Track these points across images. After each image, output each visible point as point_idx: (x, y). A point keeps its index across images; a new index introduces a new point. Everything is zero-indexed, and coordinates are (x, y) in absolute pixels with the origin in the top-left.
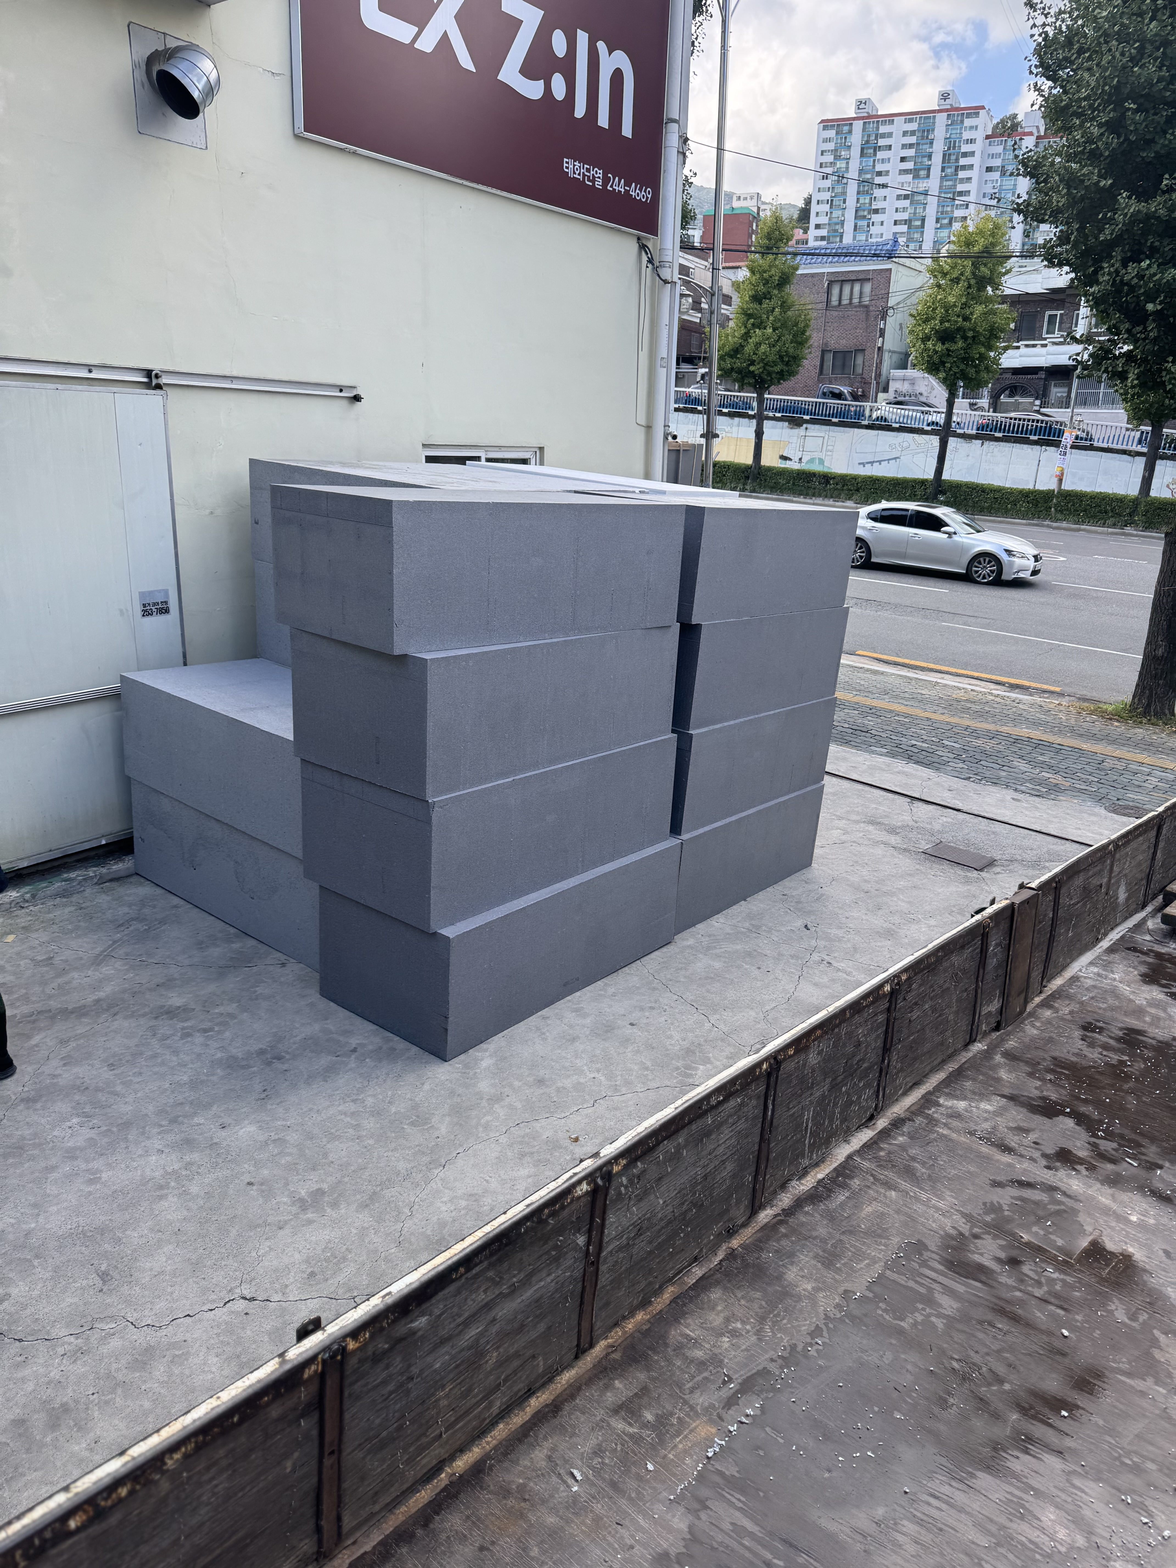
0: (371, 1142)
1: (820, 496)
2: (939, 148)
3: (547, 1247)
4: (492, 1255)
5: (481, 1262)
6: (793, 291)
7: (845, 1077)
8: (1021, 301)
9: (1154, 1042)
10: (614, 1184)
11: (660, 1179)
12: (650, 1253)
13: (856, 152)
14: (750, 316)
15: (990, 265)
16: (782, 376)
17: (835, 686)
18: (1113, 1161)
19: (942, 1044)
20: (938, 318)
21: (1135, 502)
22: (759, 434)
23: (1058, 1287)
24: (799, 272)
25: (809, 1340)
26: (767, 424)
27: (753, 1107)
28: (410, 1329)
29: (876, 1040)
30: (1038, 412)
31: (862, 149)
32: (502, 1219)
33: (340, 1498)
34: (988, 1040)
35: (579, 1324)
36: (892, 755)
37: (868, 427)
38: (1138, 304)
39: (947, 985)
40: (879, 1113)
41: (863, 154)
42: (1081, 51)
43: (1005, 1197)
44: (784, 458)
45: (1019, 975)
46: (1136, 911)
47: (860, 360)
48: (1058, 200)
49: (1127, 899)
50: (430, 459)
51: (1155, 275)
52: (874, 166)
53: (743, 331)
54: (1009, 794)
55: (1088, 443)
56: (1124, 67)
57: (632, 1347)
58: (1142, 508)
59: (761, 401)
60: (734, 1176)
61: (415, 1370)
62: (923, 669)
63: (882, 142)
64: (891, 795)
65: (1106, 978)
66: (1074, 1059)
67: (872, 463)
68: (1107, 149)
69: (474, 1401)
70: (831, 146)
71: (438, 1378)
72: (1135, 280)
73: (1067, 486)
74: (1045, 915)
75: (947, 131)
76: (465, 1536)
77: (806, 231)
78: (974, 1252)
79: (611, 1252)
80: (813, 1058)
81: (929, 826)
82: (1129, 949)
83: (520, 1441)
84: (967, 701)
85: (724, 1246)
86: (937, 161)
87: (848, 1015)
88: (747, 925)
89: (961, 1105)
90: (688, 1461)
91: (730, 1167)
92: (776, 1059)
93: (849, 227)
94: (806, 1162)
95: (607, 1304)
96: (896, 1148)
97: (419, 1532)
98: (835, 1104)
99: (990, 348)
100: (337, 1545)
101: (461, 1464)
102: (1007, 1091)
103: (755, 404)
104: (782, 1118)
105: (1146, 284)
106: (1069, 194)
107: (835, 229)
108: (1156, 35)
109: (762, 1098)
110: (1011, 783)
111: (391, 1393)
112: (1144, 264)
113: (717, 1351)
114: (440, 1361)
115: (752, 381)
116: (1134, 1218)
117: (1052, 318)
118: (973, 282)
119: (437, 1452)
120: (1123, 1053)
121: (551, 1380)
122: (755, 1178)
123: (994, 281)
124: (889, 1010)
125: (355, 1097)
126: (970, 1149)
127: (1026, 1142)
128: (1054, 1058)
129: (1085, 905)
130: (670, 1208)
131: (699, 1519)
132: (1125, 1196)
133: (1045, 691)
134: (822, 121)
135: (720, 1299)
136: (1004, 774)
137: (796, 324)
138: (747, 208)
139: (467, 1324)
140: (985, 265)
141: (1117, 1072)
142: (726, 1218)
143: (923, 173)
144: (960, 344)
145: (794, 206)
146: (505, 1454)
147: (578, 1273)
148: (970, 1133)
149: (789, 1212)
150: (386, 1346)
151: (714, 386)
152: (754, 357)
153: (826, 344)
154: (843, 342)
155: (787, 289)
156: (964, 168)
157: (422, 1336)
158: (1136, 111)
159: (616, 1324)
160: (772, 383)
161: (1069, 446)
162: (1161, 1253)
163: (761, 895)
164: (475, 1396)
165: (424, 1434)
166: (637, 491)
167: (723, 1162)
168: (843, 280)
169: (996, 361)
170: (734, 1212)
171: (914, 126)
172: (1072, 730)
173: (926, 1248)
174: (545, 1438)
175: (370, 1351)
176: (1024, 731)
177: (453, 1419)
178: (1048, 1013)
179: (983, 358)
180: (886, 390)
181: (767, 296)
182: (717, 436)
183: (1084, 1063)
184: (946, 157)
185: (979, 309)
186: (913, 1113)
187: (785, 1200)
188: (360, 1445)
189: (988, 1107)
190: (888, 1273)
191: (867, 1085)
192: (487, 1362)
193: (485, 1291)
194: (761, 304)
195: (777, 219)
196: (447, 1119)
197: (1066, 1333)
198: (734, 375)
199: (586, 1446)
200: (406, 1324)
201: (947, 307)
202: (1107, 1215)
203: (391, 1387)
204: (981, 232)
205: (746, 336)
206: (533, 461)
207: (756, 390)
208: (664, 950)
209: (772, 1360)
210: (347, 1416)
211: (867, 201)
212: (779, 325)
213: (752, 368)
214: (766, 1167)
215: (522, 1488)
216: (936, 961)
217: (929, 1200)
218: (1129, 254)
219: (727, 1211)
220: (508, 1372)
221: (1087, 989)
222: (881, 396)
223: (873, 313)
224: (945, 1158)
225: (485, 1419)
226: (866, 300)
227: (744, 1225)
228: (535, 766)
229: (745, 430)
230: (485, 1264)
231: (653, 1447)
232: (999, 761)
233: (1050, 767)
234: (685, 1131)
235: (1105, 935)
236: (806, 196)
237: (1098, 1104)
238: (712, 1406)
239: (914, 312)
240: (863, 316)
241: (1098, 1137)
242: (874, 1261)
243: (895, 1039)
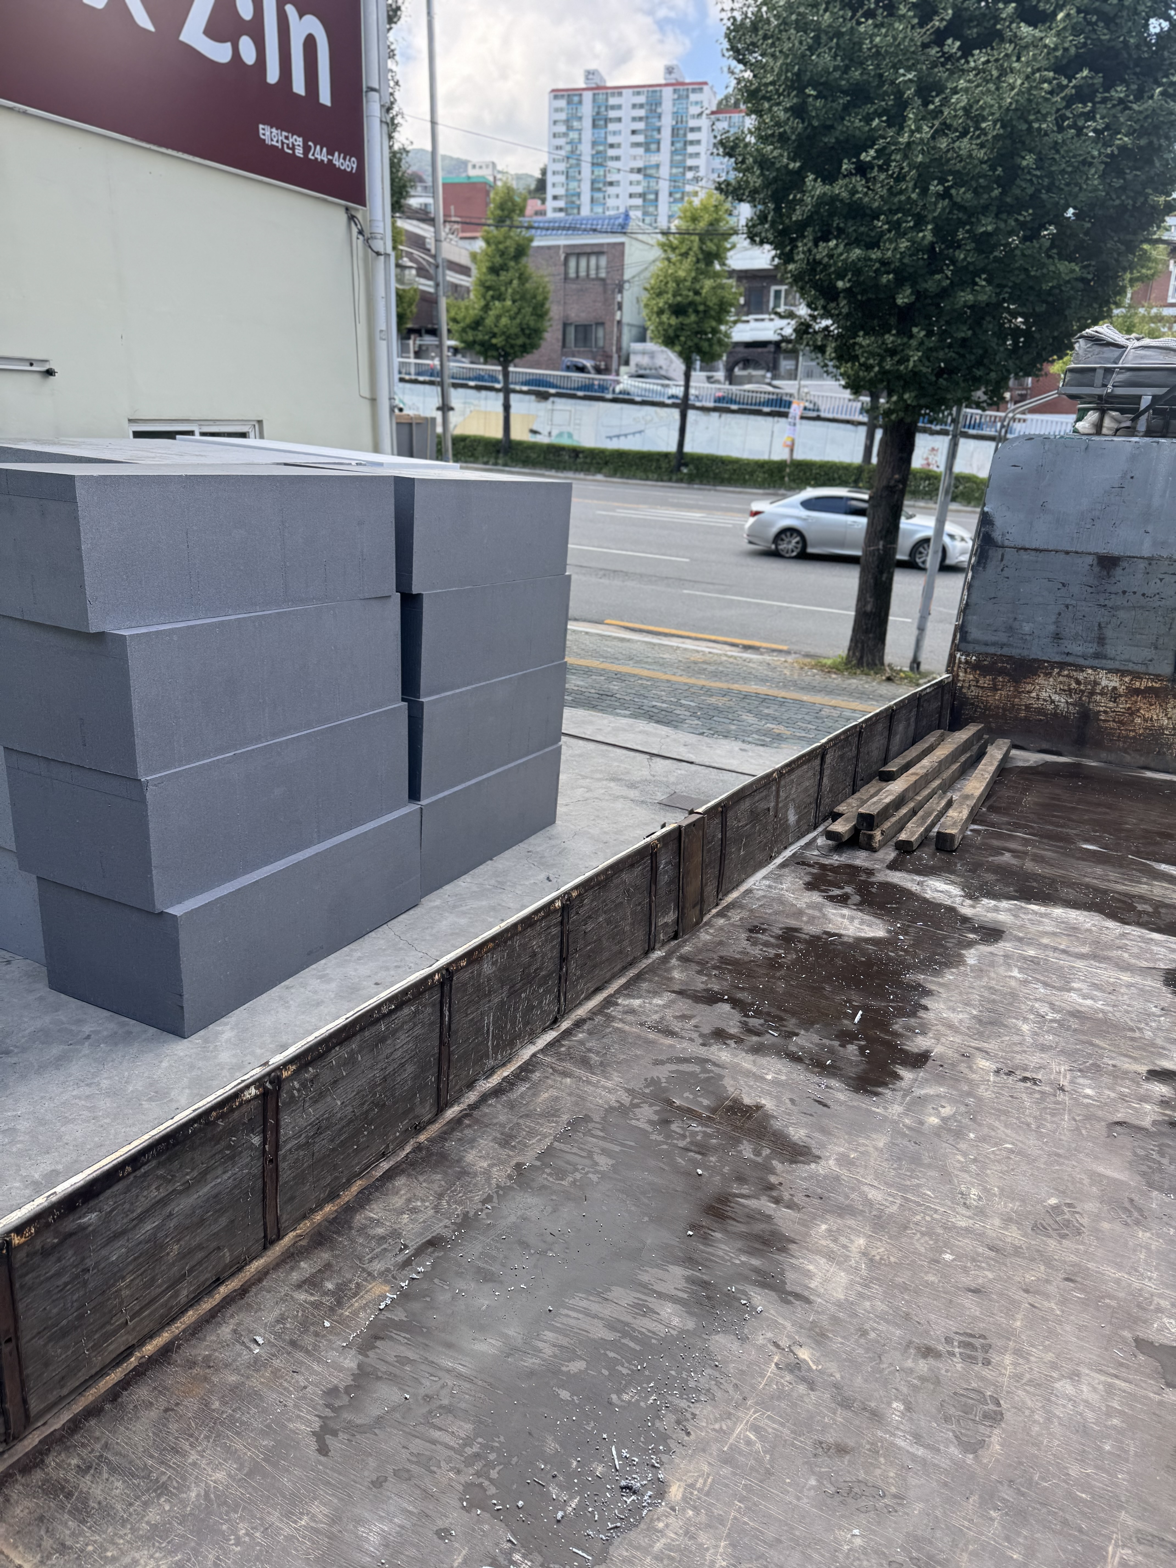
0: (108, 1120)
1: (570, 469)
2: (667, 122)
3: (219, 1147)
4: (159, 1154)
5: (148, 1161)
6: (530, 263)
7: (524, 985)
8: (746, 276)
9: (807, 937)
10: (286, 1087)
11: (335, 1082)
12: (334, 1150)
13: (587, 123)
14: (488, 288)
15: (716, 241)
16: (525, 349)
17: (564, 651)
18: (758, 1034)
19: (621, 952)
20: (671, 292)
21: (859, 470)
22: (507, 407)
23: (699, 1138)
24: (535, 244)
25: (480, 1206)
26: (513, 397)
27: (428, 1013)
28: (79, 1225)
29: (551, 950)
30: (770, 384)
31: (594, 121)
32: (170, 1122)
33: (23, 1383)
34: (667, 948)
35: (264, 1217)
36: (634, 716)
37: (615, 400)
38: (830, 283)
39: (620, 900)
40: (563, 1016)
41: (594, 126)
42: (765, 37)
43: (662, 1073)
44: (534, 432)
45: (692, 889)
46: (808, 832)
47: (600, 333)
48: (755, 180)
49: (798, 821)
50: (138, 435)
51: (841, 254)
52: (606, 138)
53: (483, 303)
54: (736, 746)
55: (814, 414)
56: (803, 56)
57: (319, 1234)
58: (865, 475)
59: (506, 374)
60: (415, 1078)
61: (90, 1263)
62: (666, 635)
63: (612, 114)
64: (632, 754)
65: (775, 888)
66: (738, 956)
67: (618, 436)
68: (793, 133)
69: (159, 1290)
70: (563, 116)
71: (116, 1269)
72: (826, 260)
73: (799, 456)
74: (714, 837)
75: (674, 105)
76: (151, 1403)
77: (543, 201)
78: (632, 1119)
79: (290, 1150)
80: (487, 968)
81: (665, 779)
82: (798, 863)
83: (208, 1321)
84: (704, 662)
85: (412, 1142)
86: (666, 135)
87: (520, 929)
88: (493, 882)
89: (636, 1003)
90: (362, 1315)
91: (410, 1069)
92: (448, 972)
93: (586, 198)
94: (491, 1063)
95: (292, 1198)
96: (575, 1044)
97: (108, 1407)
98: (516, 1009)
99: (720, 321)
100: (25, 1428)
101: (150, 1348)
102: (677, 988)
103: (501, 377)
104: (461, 1022)
105: (835, 263)
106: (762, 174)
107: (572, 202)
108: (830, 26)
109: (438, 1006)
110: (741, 735)
111: (66, 1284)
112: (832, 243)
113: (396, 1226)
114: (116, 1253)
115: (495, 354)
116: (769, 1077)
117: (778, 294)
118: (701, 256)
119: (124, 1338)
120: (779, 947)
121: (240, 1269)
122: (438, 1079)
123: (718, 255)
124: (562, 923)
125: (89, 1081)
126: (639, 1037)
127: (687, 1026)
128: (721, 957)
129: (754, 826)
130: (349, 1109)
131: (367, 1356)
132: (764, 1061)
133: (774, 650)
134: (553, 91)
135: (404, 1184)
136: (733, 727)
137: (534, 297)
138: (483, 177)
139: (142, 1218)
140: (711, 240)
141: (773, 963)
142: (411, 1116)
143: (653, 147)
144: (693, 318)
145: (531, 176)
146: (193, 1334)
147: (256, 1170)
148: (641, 1025)
149: (473, 1107)
150: (56, 1241)
151: (445, 359)
152: (496, 330)
153: (567, 317)
154: (583, 315)
155: (524, 260)
156: (692, 143)
157: (94, 1231)
158: (816, 98)
159: (304, 1217)
160: (516, 357)
161: (798, 417)
162: (787, 1101)
163: (507, 854)
164: (159, 1286)
165: (108, 1322)
166: (354, 463)
167: (402, 1065)
168: (578, 252)
169: (727, 335)
170: (418, 1110)
171: (642, 99)
172: (795, 684)
173: (591, 1120)
174: (232, 1316)
175: (38, 1244)
176: (753, 687)
177: (137, 1308)
178: (721, 921)
179: (715, 331)
180: (627, 363)
181: (504, 267)
182: (452, 409)
183: (746, 959)
184: (675, 132)
185: (708, 284)
186: (594, 1014)
187: (472, 1097)
188: (39, 1333)
189: (660, 1002)
190: (556, 1144)
191: (546, 992)
192: (168, 1254)
193: (158, 1189)
194: (498, 275)
195: (509, 190)
196: (187, 1091)
197: (700, 1172)
198: (478, 348)
199: (270, 1316)
200: (73, 1221)
201: (678, 281)
202: (748, 1076)
203: (66, 1278)
204: (705, 208)
205: (486, 308)
206: (252, 435)
207: (500, 364)
208: (411, 912)
209: (446, 1227)
210: (21, 1306)
211: (602, 173)
212: (517, 297)
213: (494, 341)
214: (449, 1068)
215: (206, 1359)
216: (606, 879)
217: (598, 1081)
218: (819, 234)
219: (411, 1109)
220: (193, 1263)
221: (758, 899)
222: (623, 369)
223: (610, 287)
224: (616, 1046)
225: (172, 1307)
226: (603, 275)
227: (431, 1122)
228: (258, 739)
229: (493, 403)
230: (154, 1163)
231: (332, 1309)
232: (730, 716)
233: (775, 719)
234: (358, 1037)
235: (779, 853)
236: (542, 166)
237: (753, 990)
238: (388, 1270)
239: (648, 286)
240: (600, 289)
241: (748, 1016)
242: (545, 1136)
243: (571, 949)
